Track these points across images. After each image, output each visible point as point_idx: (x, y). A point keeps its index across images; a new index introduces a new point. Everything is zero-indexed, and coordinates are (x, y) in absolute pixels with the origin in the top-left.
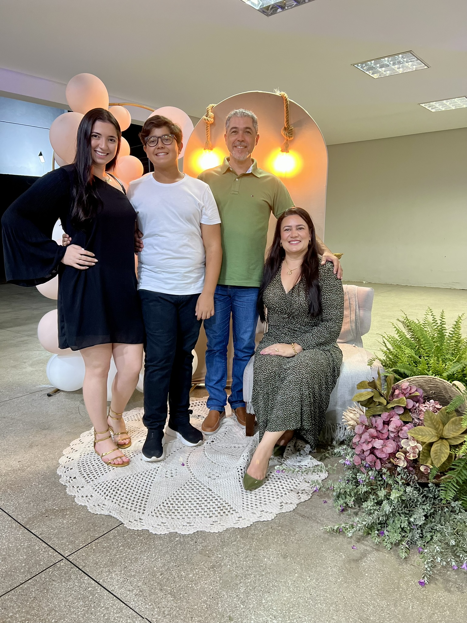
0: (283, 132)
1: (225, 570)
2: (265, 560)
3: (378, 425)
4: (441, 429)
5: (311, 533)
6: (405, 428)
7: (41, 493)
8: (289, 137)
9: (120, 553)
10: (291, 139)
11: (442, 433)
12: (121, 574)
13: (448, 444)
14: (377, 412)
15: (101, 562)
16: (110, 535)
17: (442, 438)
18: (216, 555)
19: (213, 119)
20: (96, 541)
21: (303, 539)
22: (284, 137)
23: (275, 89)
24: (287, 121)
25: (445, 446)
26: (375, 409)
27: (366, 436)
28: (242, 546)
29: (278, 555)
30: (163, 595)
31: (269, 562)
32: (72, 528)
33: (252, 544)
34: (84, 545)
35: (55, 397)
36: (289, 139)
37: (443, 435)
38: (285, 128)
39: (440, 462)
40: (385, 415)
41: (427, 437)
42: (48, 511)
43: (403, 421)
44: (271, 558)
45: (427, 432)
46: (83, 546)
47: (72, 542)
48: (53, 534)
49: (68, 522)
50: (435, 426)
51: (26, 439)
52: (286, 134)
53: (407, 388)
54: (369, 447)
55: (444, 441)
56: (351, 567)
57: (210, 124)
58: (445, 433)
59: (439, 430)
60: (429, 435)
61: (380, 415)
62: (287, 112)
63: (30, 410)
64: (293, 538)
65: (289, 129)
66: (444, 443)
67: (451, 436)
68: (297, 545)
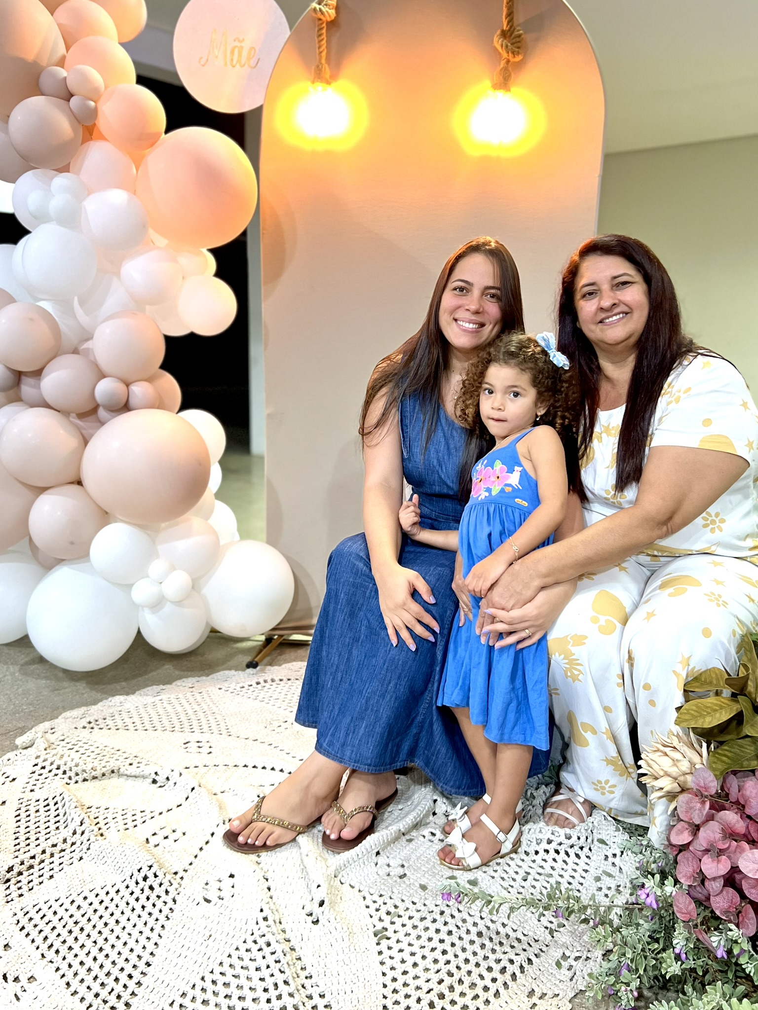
0: (497, 42)
3: (745, 800)
8: (513, 53)
10: (519, 58)
19: (334, 12)
22: (500, 54)
24: (510, 14)
27: (712, 833)
36: (512, 60)
38: (503, 31)
52: (507, 46)
57: (327, 23)
65: (513, 36)
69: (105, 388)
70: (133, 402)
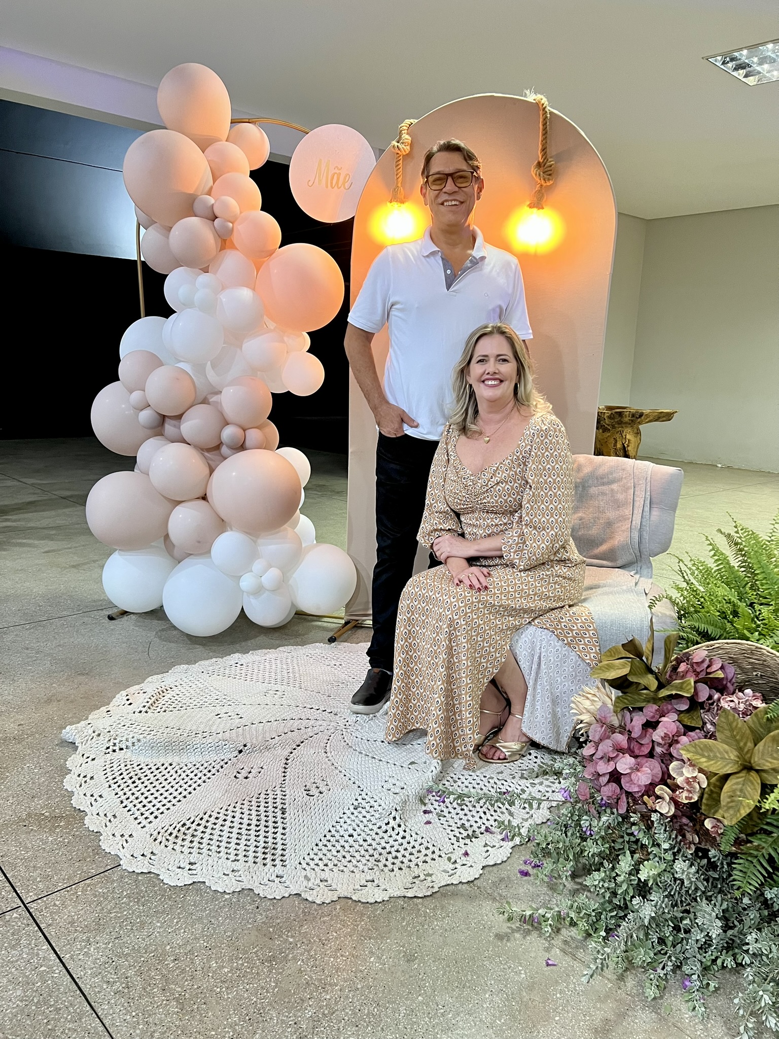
0: (533, 171)
1: (291, 968)
2: (372, 959)
3: (633, 727)
4: (749, 750)
5: (474, 919)
6: (684, 739)
7: (33, 783)
8: (544, 180)
9: (118, 910)
10: (548, 184)
11: (751, 757)
12: (106, 948)
13: (759, 782)
14: (638, 701)
15: (81, 922)
16: (114, 874)
17: (748, 767)
18: (285, 937)
19: (408, 147)
20: (88, 882)
21: (455, 928)
22: (535, 180)
23: (525, 91)
24: (544, 149)
25: (752, 783)
26: (636, 697)
27: (606, 747)
28: (339, 925)
29: (400, 953)
30: (163, 1000)
31: (377, 965)
32: (57, 851)
33: (357, 926)
34: (65, 885)
35: (121, 621)
36: (545, 185)
37: (752, 762)
38: (539, 163)
39: (738, 815)
40: (651, 710)
41: (719, 763)
42: (30, 817)
43: (683, 725)
44: (384, 957)
45: (720, 753)
46: (62, 887)
47: (47, 878)
48: (22, 859)
49: (56, 840)
50: (738, 742)
51: (46, 688)
52: (540, 175)
53: (703, 662)
54: (609, 768)
55: (753, 774)
56: (530, 999)
57: (403, 156)
58: (756, 760)
59: (746, 750)
60: (721, 758)
61: (641, 709)
62: (545, 133)
63: (72, 640)
64: (437, 925)
65: (546, 166)
66: (752, 778)
67: (767, 766)
68: (441, 938)
69: (228, 433)
70: (248, 443)
